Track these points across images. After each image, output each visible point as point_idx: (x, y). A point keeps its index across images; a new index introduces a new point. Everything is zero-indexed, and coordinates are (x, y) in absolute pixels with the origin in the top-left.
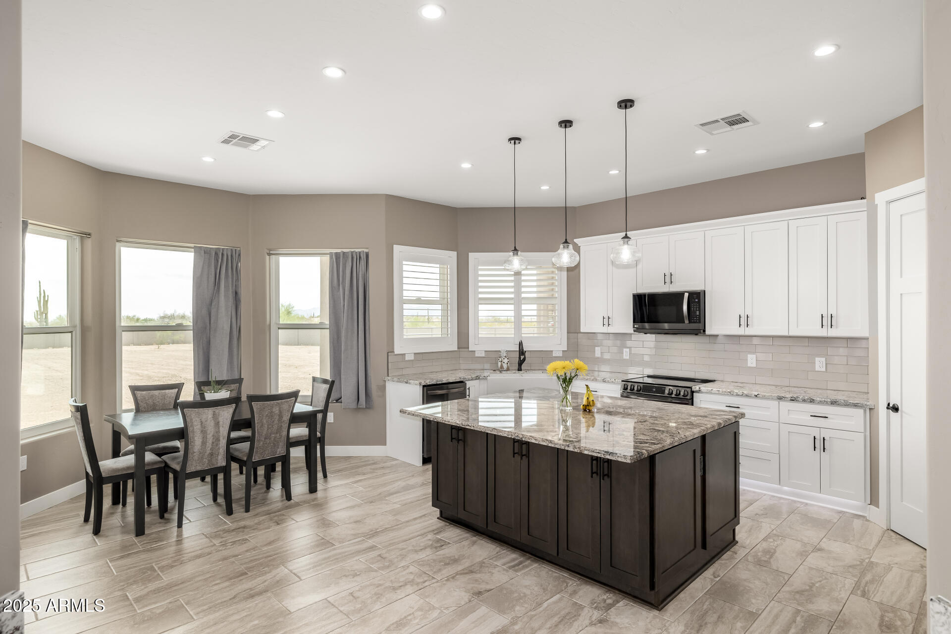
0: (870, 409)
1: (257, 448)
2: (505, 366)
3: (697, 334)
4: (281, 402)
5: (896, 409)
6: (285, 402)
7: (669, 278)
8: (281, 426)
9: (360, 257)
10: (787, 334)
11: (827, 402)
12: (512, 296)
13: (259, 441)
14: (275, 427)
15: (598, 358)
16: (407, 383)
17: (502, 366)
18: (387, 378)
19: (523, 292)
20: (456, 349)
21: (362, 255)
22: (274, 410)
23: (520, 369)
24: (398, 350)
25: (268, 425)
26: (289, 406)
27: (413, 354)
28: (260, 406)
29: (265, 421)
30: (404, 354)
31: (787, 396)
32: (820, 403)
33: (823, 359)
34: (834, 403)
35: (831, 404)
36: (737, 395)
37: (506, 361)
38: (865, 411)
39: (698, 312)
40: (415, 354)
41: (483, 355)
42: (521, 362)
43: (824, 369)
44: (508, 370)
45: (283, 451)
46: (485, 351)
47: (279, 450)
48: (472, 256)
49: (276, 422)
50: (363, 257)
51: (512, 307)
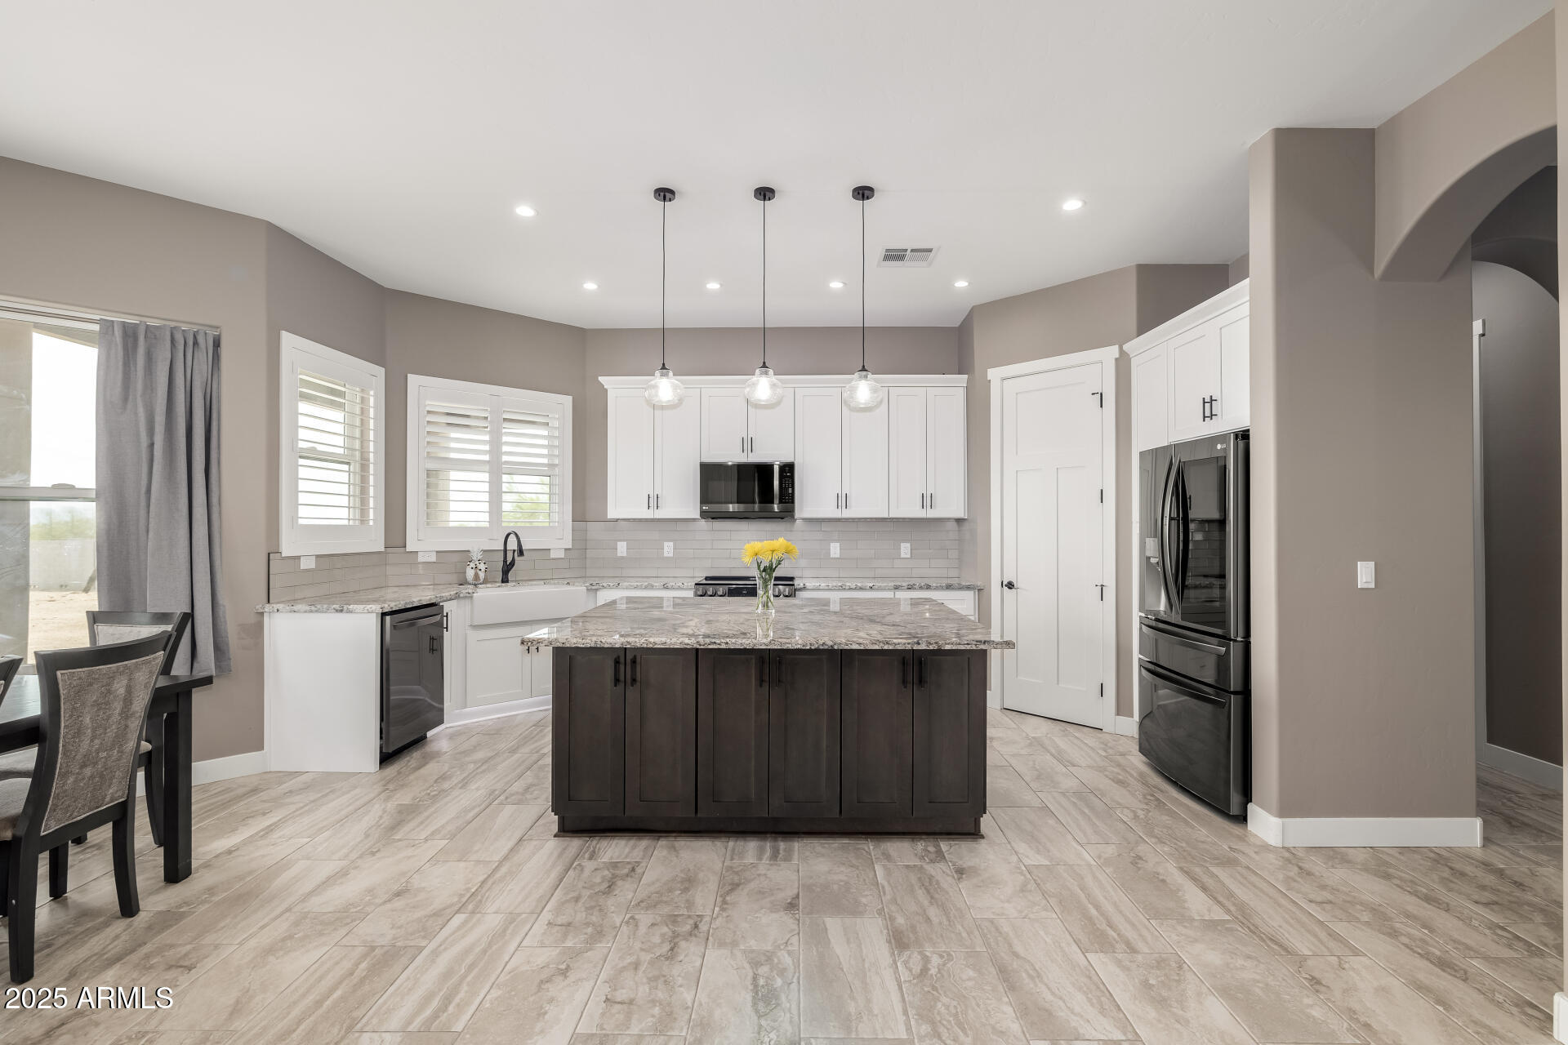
0: (979, 590)
1: (57, 796)
2: (482, 575)
3: (782, 518)
4: (134, 664)
5: (1010, 585)
6: (144, 663)
7: (748, 444)
8: (127, 726)
9: (196, 343)
10: (886, 516)
11: (942, 587)
12: (486, 458)
13: (64, 775)
14: (111, 733)
15: (623, 558)
16: (341, 611)
17: (476, 576)
18: (268, 608)
19: (505, 452)
20: (383, 549)
21: (201, 340)
22: (116, 686)
23: (505, 580)
24: (287, 550)
25: (94, 730)
26: (151, 672)
27: (314, 558)
28: (80, 678)
29: (87, 720)
30: (299, 558)
31: (904, 584)
32: (937, 588)
33: (908, 545)
34: (949, 587)
35: (947, 588)
36: (850, 589)
37: (482, 566)
38: (975, 592)
39: (790, 489)
40: (318, 556)
41: (433, 558)
42: (507, 568)
43: (909, 556)
44: (485, 581)
45: (120, 793)
46: (437, 552)
47: (111, 791)
48: (414, 380)
49: (116, 717)
50: (206, 344)
51: (486, 476)
